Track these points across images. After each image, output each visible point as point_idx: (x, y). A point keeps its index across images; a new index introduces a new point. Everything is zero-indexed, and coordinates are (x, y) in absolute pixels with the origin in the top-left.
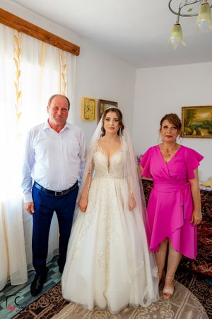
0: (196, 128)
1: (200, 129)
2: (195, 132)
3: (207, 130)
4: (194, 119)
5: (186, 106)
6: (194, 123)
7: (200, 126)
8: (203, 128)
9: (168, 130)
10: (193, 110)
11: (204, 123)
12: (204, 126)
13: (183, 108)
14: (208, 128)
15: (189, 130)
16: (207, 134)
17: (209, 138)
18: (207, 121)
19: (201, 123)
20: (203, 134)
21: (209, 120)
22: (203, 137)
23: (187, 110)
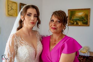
0: (76, 21)
1: (78, 21)
2: (75, 23)
3: (82, 22)
4: (75, 16)
5: (70, 9)
6: (74, 18)
7: (78, 20)
8: (79, 21)
9: (53, 24)
10: (74, 11)
11: (80, 18)
12: (80, 20)
13: (69, 10)
14: (82, 21)
15: (72, 22)
16: (82, 24)
17: (83, 26)
18: (82, 17)
19: (78, 18)
20: (79, 24)
21: (83, 16)
22: (80, 26)
23: (71, 11)
